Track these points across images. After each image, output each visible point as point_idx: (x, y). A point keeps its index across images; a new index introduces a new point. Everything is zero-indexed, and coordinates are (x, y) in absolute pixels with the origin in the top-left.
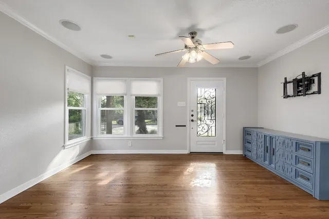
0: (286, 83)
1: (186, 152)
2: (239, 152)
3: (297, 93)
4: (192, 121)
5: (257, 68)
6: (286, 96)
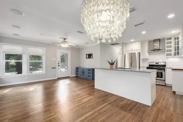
0: (87, 55)
1: (56, 78)
2: (75, 76)
3: (89, 58)
4: (59, 66)
5: (79, 49)
6: (87, 58)
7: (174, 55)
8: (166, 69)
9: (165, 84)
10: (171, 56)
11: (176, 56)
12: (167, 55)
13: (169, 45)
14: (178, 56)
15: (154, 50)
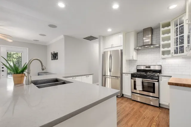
4: (3, 71)
5: (47, 46)
6: (52, 60)
7: (175, 53)
8: (160, 77)
9: (160, 104)
10: (170, 56)
11: (179, 54)
12: (164, 53)
13: (166, 35)
14: (182, 54)
15: (144, 46)
